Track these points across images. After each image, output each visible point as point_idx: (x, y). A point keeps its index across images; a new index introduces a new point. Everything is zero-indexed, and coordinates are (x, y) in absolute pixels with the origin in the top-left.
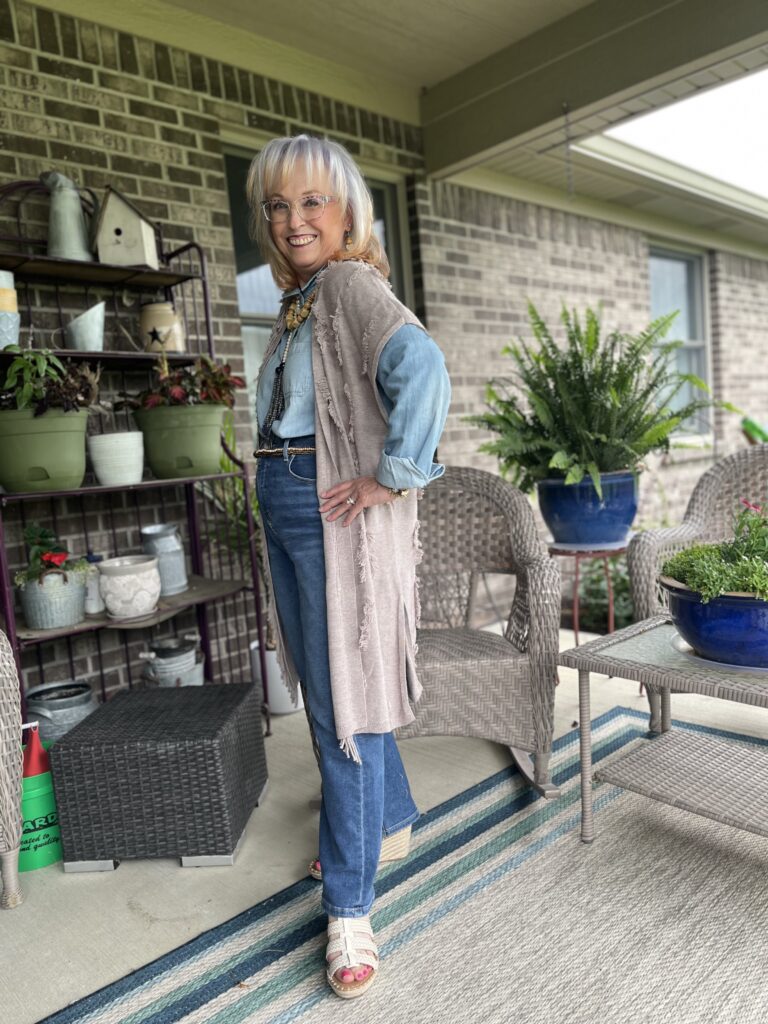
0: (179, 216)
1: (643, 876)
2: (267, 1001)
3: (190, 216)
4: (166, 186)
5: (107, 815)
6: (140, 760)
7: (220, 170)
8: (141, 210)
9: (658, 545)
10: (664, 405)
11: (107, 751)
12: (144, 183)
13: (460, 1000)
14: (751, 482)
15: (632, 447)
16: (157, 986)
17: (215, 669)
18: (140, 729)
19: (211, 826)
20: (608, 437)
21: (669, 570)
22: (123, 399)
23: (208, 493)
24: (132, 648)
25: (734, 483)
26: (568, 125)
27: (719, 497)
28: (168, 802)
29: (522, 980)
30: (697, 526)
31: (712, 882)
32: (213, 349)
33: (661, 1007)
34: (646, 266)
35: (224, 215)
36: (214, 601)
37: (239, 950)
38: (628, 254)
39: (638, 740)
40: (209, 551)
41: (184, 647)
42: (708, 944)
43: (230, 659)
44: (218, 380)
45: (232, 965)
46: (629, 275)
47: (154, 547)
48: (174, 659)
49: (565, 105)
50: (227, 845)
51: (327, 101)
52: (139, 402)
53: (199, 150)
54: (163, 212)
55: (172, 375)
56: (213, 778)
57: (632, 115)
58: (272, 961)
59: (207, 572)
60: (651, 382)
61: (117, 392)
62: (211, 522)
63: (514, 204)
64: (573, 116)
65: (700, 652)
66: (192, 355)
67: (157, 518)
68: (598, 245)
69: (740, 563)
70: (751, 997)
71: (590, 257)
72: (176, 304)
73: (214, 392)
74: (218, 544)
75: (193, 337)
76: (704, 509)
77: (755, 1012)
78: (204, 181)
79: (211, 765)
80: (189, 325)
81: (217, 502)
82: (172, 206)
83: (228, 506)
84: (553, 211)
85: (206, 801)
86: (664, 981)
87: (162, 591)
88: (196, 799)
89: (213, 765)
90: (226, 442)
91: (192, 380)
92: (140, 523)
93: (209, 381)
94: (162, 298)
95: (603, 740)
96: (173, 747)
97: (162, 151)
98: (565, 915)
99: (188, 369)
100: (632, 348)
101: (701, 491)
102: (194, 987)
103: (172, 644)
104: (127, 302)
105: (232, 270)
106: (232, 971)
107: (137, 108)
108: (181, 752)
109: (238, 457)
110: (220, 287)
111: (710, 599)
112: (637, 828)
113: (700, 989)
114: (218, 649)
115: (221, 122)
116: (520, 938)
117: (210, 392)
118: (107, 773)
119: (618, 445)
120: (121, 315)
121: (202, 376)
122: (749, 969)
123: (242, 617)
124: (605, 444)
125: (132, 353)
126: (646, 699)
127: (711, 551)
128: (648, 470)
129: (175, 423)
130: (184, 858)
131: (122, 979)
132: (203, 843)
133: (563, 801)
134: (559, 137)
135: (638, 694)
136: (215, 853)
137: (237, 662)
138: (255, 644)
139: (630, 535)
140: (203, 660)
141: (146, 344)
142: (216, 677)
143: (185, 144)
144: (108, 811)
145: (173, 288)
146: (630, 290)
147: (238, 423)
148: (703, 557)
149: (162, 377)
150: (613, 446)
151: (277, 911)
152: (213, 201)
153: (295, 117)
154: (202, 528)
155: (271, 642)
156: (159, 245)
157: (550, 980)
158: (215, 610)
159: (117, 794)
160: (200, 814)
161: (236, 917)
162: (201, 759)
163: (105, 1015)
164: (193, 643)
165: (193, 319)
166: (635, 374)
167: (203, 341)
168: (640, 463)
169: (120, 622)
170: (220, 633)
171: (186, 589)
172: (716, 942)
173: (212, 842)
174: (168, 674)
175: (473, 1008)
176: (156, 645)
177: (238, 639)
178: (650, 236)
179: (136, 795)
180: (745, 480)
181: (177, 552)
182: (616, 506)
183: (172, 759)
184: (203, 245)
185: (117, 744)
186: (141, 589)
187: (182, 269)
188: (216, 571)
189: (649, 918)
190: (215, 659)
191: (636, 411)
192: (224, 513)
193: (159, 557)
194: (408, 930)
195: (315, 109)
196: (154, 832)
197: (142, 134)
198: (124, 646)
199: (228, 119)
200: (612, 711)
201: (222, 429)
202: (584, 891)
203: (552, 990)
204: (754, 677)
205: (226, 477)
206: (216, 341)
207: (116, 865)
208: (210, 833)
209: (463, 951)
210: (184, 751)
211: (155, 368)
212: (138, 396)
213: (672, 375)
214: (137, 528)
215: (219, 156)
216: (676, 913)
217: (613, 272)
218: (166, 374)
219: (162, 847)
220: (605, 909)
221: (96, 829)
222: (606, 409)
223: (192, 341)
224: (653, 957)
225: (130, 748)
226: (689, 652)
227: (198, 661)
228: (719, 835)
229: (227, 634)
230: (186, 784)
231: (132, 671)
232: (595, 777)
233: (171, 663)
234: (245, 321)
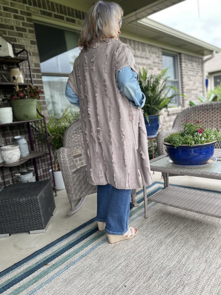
0: (20, 42)
1: (161, 225)
2: (55, 268)
3: (24, 41)
4: (16, 33)
5: (6, 221)
6: (15, 204)
7: (33, 28)
8: (8, 40)
9: (165, 135)
10: (166, 95)
11: (5, 202)
12: (9, 32)
13: (110, 263)
14: (190, 117)
15: (157, 108)
16: (22, 267)
17: (40, 178)
18: (15, 195)
19: (38, 222)
20: (150, 105)
21: (166, 140)
22: (5, 98)
23: (34, 126)
24: (13, 173)
25: (186, 117)
26: (136, 15)
27: (182, 121)
28: (25, 215)
29: (127, 256)
30: (176, 130)
31: (180, 226)
32: (33, 82)
33: (166, 260)
34: (162, 58)
35: (34, 41)
36: (38, 158)
37: (46, 255)
38: (156, 54)
39: (161, 190)
40: (35, 143)
41: (29, 172)
42: (179, 242)
43: (44, 175)
44: (34, 91)
45: (44, 260)
46: (157, 60)
47: (18, 142)
48: (26, 175)
49: (135, 8)
50: (43, 226)
51: (65, 7)
52: (10, 98)
53: (26, 21)
54: (15, 40)
55: (20, 90)
56: (37, 208)
57: (155, 12)
58: (56, 257)
59: (35, 150)
60: (162, 89)
61: (3, 96)
62: (35, 135)
63: (123, 39)
64: (138, 11)
65: (175, 163)
66: (26, 84)
67: (19, 134)
68: (148, 52)
69: (185, 137)
70: (190, 256)
71: (145, 55)
72: (21, 69)
73: (33, 95)
74: (38, 141)
75: (26, 79)
76: (178, 125)
77: (191, 260)
78: (27, 31)
79: (37, 204)
80: (25, 75)
81: (37, 128)
82: (18, 39)
83: (41, 130)
84: (134, 41)
85: (36, 214)
86: (167, 253)
87: (21, 155)
88: (33, 214)
89: (38, 204)
90: (39, 110)
91: (26, 92)
92: (14, 136)
93: (32, 91)
94: (16, 67)
95: (151, 191)
96: (25, 199)
97: (14, 22)
98: (140, 238)
99: (25, 88)
100: (156, 79)
101: (177, 120)
102: (33, 266)
103: (25, 171)
104: (5, 68)
105: (38, 58)
106: (45, 261)
107: (5, 9)
108: (28, 201)
109: (42, 115)
110: (35, 63)
111: (177, 147)
112: (160, 213)
113: (177, 254)
114: (40, 172)
115: (32, 13)
116: (127, 245)
117: (32, 95)
118: (5, 208)
119: (153, 107)
120: (3, 72)
121: (29, 90)
122: (190, 248)
123: (46, 163)
124: (149, 107)
125: (7, 83)
126: (163, 179)
127: (178, 134)
128: (162, 114)
129: (22, 104)
130: (30, 231)
131: (12, 266)
132: (36, 226)
133: (140, 208)
134: (134, 18)
135: (161, 178)
136: (40, 229)
137: (46, 176)
138: (51, 170)
139: (157, 133)
140: (35, 175)
141: (11, 80)
142: (40, 180)
143: (21, 20)
144: (7, 219)
145: (19, 64)
146: (157, 65)
147: (42, 105)
148: (175, 136)
149: (17, 90)
150: (152, 108)
151: (58, 244)
152: (30, 37)
153: (55, 12)
154: (33, 136)
155: (56, 169)
156: (14, 51)
157: (135, 255)
158: (38, 161)
159: (9, 214)
160: (34, 218)
161: (46, 246)
162: (34, 202)
163: (7, 277)
164: (31, 171)
165: (26, 73)
166: (157, 86)
167: (29, 80)
168: (160, 113)
169: (8, 165)
170: (40, 167)
171: (29, 154)
172: (181, 242)
173: (38, 226)
174: (25, 180)
175: (114, 265)
176: (20, 172)
177: (45, 169)
178: (163, 49)
179: (14, 214)
180: (189, 116)
181: (25, 144)
182: (153, 125)
183: (25, 203)
184: (28, 51)
185: (8, 199)
186: (14, 155)
187: (22, 57)
188: (38, 149)
189: (163, 237)
190: (39, 175)
191: (158, 97)
192: (39, 132)
193: (20, 145)
194: (96, 245)
195: (61, 10)
196: (21, 224)
197: (7, 17)
198: (11, 173)
199: (34, 12)
200: (154, 183)
201: (37, 106)
202: (145, 231)
203: (136, 258)
204: (189, 168)
205: (39, 120)
206: (34, 80)
207: (10, 235)
208: (38, 223)
209: (111, 250)
210: (28, 200)
211: (14, 88)
212: (9, 97)
213: (167, 87)
214: (13, 137)
215: (32, 23)
216: (170, 235)
217: (152, 59)
218: (18, 89)
219: (23, 229)
220: (151, 235)
221: (3, 225)
222: (150, 97)
223: (26, 80)
224: (164, 247)
225: (12, 200)
226: (172, 163)
227: (33, 175)
228: (182, 213)
229: (42, 168)
230: (29, 210)
231: (14, 180)
232: (148, 200)
233: (25, 177)
234: (43, 74)
